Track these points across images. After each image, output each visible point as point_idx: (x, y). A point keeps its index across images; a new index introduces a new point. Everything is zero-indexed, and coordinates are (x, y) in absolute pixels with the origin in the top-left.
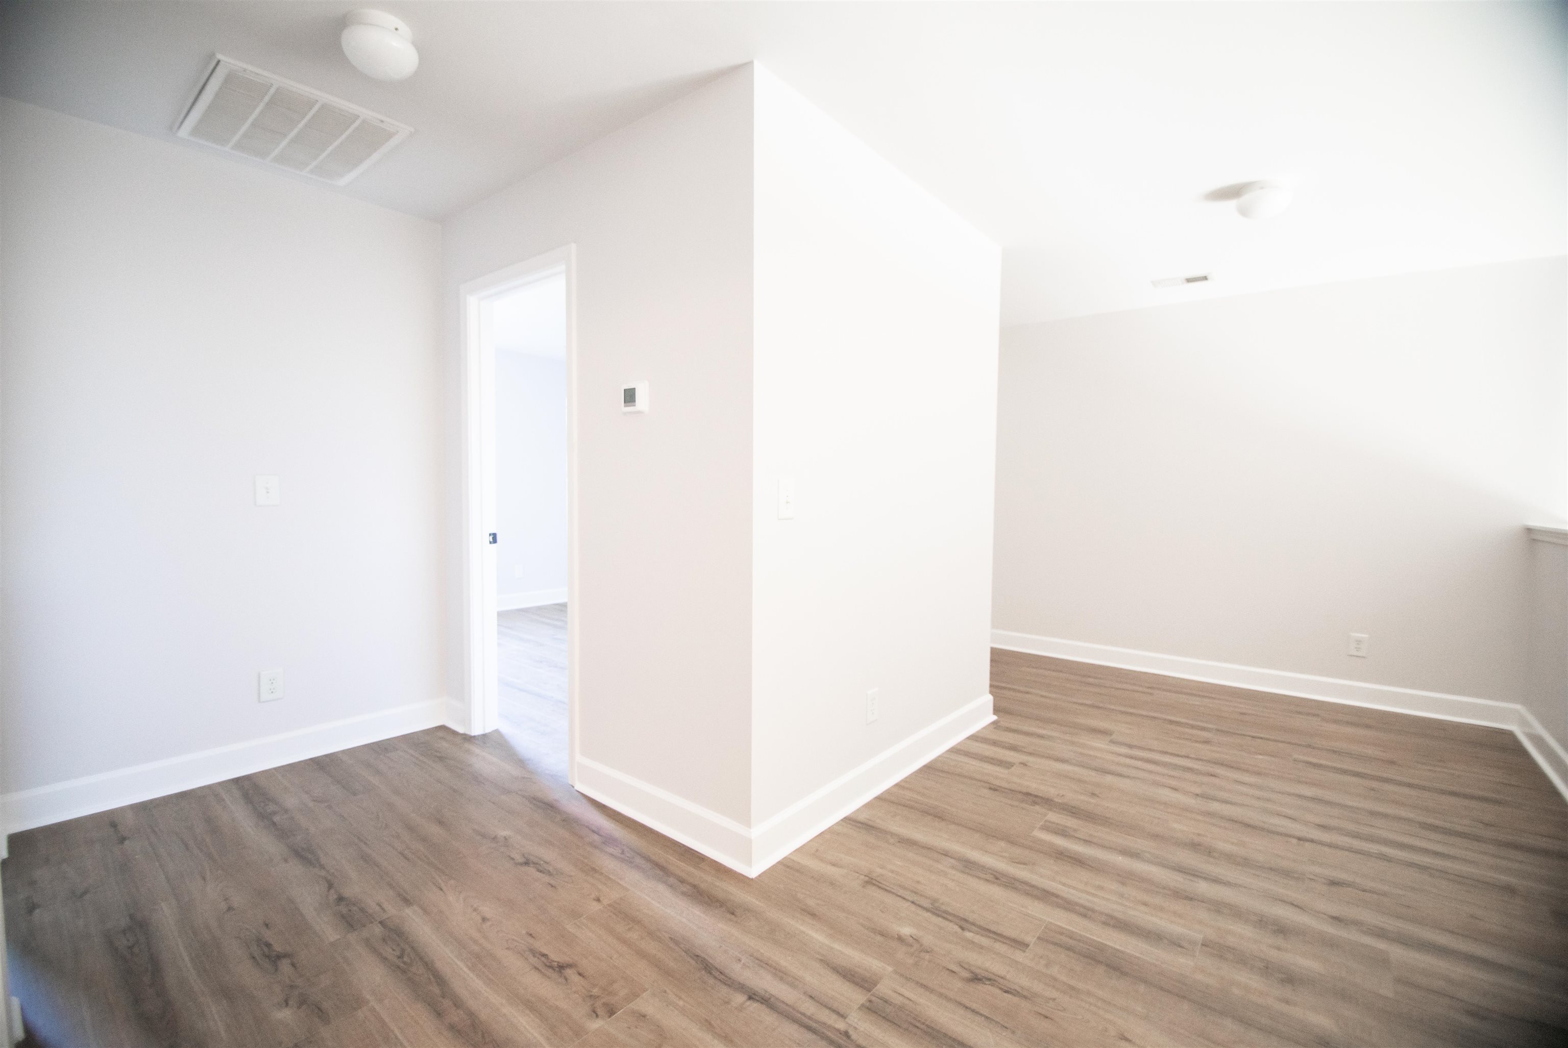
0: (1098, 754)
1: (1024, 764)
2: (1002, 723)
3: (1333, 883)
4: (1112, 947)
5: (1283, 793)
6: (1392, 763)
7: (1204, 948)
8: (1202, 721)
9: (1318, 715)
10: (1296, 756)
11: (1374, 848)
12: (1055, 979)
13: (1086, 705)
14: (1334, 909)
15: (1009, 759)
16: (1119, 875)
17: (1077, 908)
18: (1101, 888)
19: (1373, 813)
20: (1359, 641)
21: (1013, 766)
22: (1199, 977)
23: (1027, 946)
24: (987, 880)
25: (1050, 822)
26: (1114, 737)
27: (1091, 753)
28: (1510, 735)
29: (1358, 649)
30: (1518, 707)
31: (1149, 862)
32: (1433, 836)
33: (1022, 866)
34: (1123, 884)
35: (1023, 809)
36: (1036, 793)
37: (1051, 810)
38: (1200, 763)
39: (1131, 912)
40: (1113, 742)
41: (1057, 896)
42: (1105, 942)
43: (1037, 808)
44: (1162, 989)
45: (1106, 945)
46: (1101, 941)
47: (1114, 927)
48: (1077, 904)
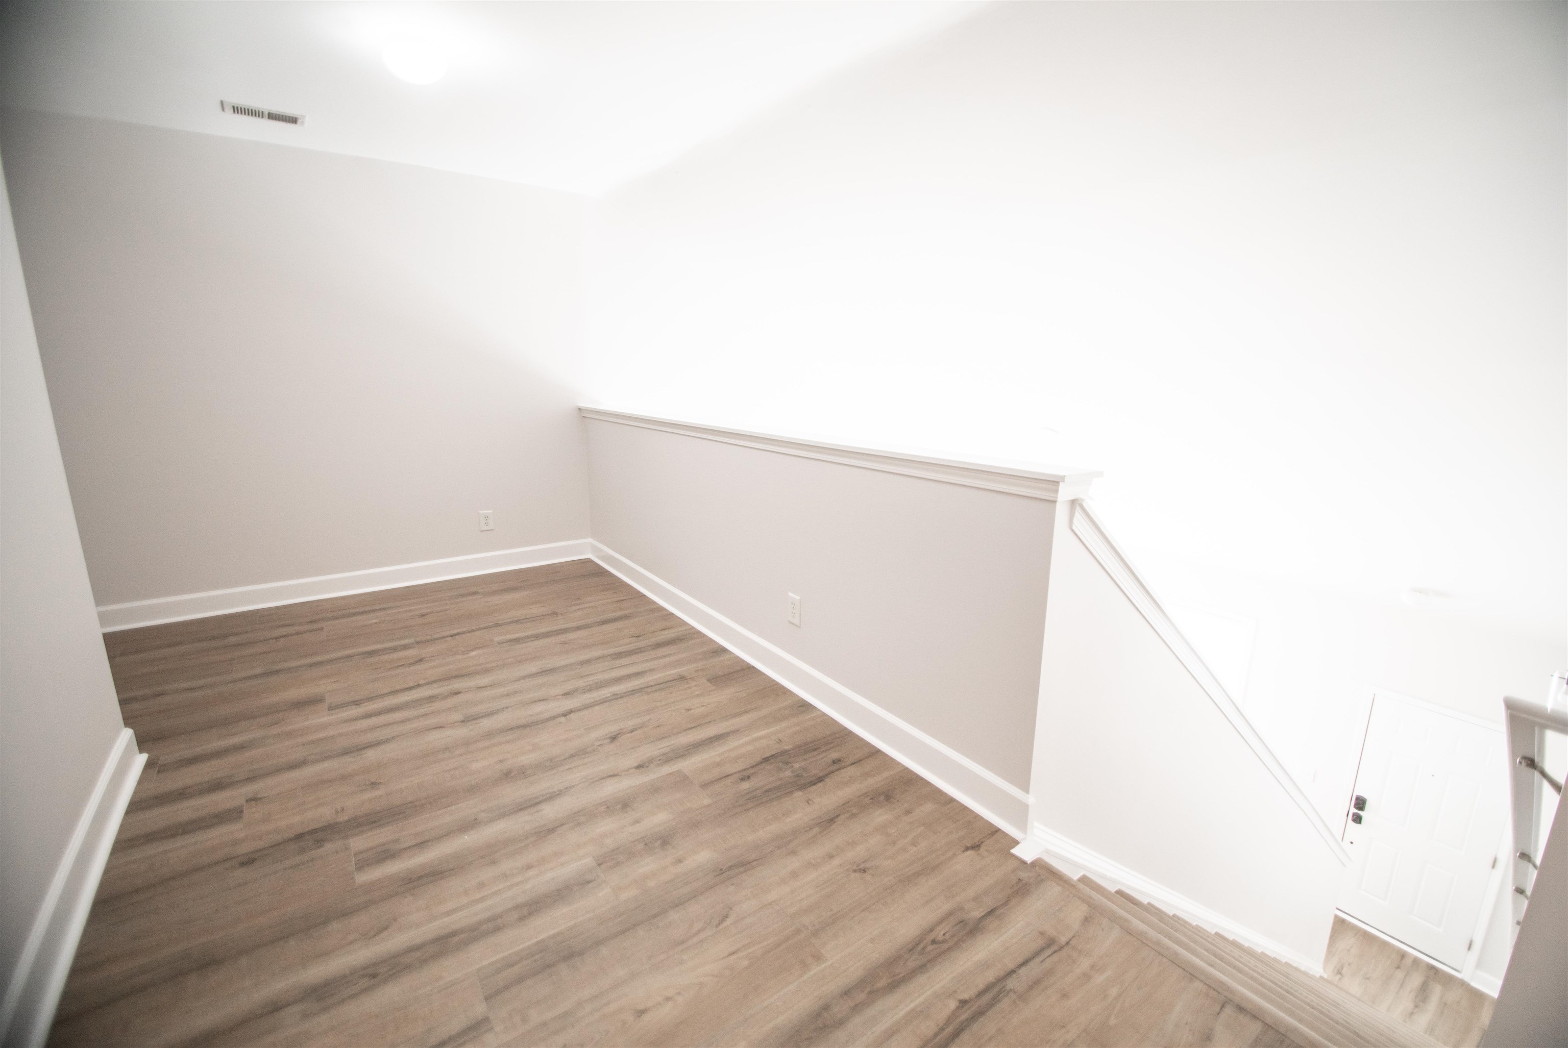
0: (331, 732)
1: (253, 799)
2: (163, 759)
3: (613, 739)
4: (549, 937)
5: (518, 680)
6: (555, 614)
7: (603, 866)
8: (392, 640)
9: (475, 593)
10: (497, 639)
11: (606, 692)
12: (545, 1024)
13: (256, 676)
14: (631, 761)
15: (230, 804)
16: (483, 857)
17: (484, 927)
18: (481, 885)
19: (583, 663)
20: (486, 517)
21: (242, 812)
22: (624, 896)
23: (486, 1020)
24: (366, 990)
25: (361, 852)
26: (329, 700)
27: (321, 735)
28: (589, 561)
29: (487, 524)
30: (590, 540)
31: (492, 820)
32: (624, 661)
33: (385, 933)
34: (494, 862)
35: (312, 860)
36: (310, 828)
37: (346, 837)
38: (435, 685)
39: (528, 886)
40: (331, 708)
41: (453, 934)
42: (539, 939)
43: (329, 847)
44: (617, 935)
45: (543, 941)
46: (534, 941)
47: (531, 914)
48: (481, 923)
